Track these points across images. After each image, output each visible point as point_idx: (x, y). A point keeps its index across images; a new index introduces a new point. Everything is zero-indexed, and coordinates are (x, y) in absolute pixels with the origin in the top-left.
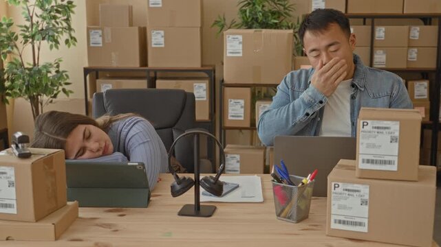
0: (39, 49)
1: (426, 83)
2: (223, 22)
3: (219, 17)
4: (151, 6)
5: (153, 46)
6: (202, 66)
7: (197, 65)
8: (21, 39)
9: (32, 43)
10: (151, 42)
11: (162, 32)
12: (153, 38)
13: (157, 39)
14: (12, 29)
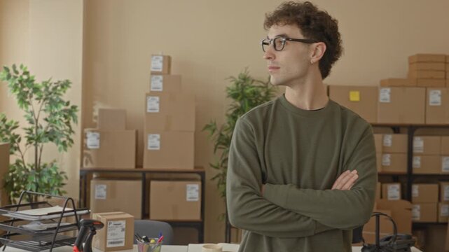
0: (41, 151)
1: (397, 186)
2: (213, 127)
3: (211, 122)
4: (148, 111)
5: (149, 148)
6: (195, 167)
7: (191, 167)
8: (24, 141)
9: (36, 145)
10: (147, 145)
11: (158, 136)
12: (149, 141)
13: (153, 142)
14: (16, 132)
